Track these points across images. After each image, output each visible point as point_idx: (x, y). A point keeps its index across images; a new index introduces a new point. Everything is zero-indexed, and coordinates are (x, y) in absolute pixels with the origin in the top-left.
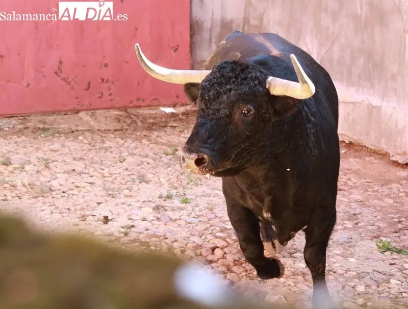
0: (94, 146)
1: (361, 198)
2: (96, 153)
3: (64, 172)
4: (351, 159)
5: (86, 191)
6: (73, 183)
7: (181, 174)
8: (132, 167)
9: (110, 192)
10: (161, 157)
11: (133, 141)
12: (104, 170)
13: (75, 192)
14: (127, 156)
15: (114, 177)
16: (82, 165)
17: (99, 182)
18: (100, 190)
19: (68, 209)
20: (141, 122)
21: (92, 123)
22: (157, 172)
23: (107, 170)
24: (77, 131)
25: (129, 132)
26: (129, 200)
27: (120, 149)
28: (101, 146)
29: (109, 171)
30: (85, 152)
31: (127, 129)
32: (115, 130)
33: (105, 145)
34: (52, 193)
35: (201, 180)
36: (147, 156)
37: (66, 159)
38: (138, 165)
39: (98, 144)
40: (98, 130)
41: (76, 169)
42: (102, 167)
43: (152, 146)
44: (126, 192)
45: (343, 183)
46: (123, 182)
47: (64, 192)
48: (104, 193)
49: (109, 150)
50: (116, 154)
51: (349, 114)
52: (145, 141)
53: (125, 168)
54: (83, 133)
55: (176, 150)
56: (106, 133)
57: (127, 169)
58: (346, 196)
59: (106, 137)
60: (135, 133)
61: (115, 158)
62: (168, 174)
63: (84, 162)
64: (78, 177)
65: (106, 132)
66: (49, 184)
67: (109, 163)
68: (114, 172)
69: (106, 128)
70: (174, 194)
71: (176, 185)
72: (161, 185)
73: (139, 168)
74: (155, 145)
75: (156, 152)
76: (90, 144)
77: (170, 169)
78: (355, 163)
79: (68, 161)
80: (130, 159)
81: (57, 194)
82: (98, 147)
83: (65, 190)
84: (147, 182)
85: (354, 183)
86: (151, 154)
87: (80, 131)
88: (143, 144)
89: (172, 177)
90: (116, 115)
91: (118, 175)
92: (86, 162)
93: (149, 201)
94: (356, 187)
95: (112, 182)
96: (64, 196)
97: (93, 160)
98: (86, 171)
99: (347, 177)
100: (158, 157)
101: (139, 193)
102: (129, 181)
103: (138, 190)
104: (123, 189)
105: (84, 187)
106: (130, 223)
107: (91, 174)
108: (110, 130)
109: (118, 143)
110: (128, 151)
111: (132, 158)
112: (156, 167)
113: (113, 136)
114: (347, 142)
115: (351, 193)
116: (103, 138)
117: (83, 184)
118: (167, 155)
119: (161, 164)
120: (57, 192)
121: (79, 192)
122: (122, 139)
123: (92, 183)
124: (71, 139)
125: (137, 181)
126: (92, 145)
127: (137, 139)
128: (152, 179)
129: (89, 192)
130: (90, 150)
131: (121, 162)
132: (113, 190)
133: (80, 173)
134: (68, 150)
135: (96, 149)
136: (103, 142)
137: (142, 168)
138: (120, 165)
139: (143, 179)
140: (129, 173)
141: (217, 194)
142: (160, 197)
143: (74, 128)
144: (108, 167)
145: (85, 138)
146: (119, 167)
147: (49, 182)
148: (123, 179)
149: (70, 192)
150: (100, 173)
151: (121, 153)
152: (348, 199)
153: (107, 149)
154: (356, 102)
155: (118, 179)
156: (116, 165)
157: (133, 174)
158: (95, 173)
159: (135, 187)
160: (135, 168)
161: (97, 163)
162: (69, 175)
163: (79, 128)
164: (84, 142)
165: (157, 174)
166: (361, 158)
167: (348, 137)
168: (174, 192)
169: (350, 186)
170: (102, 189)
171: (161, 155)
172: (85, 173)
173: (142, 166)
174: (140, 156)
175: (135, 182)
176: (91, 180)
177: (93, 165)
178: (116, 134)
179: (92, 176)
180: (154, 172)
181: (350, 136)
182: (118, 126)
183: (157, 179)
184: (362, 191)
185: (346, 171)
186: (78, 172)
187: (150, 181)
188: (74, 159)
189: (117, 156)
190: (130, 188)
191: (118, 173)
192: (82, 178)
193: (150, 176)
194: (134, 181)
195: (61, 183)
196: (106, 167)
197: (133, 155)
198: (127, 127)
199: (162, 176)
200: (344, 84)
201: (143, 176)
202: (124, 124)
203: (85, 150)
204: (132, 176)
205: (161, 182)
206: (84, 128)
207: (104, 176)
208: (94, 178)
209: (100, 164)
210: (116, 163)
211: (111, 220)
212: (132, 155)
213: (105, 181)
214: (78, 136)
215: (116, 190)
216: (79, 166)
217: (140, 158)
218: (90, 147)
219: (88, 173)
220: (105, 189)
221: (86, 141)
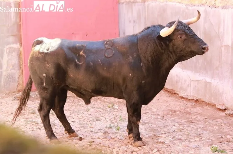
1: (203, 127)
2: (76, 107)
4: (197, 108)
7: (116, 116)
8: (92, 113)
9: (83, 126)
10: (106, 109)
11: (93, 101)
12: (79, 115)
14: (90, 108)
15: (84, 118)
16: (69, 113)
17: (77, 121)
18: (78, 125)
19: (63, 134)
22: (104, 116)
23: (81, 115)
26: (92, 129)
28: (78, 104)
34: (55, 126)
35: (125, 119)
36: (100, 108)
38: (96, 113)
39: (76, 103)
42: (78, 114)
43: (102, 103)
44: (90, 125)
45: (194, 119)
46: (89, 121)
47: (61, 126)
49: (82, 106)
50: (85, 107)
51: (196, 86)
52: (98, 101)
53: (89, 114)
54: (69, 98)
55: (114, 105)
57: (90, 114)
58: (196, 125)
61: (84, 109)
62: (110, 117)
63: (70, 111)
66: (53, 122)
67: (82, 112)
68: (84, 116)
70: (113, 126)
71: (113, 122)
72: (107, 122)
73: (96, 114)
74: (103, 103)
75: (104, 106)
76: (72, 103)
77: (111, 114)
78: (199, 110)
81: (57, 127)
82: (76, 104)
84: (100, 121)
85: (199, 119)
86: (101, 107)
89: (111, 118)
91: (86, 118)
92: (71, 111)
93: (101, 130)
94: (200, 121)
95: (84, 121)
96: (61, 128)
97: (74, 110)
98: (71, 116)
99: (196, 117)
100: (105, 109)
101: (96, 126)
102: (92, 120)
103: (96, 124)
104: (89, 124)
106: (92, 140)
107: (73, 117)
110: (91, 106)
111: (93, 109)
112: (104, 113)
114: (195, 99)
115: (198, 124)
118: (109, 107)
119: (107, 112)
120: (58, 126)
123: (74, 121)
125: (95, 120)
126: (74, 103)
127: (95, 100)
128: (102, 119)
130: (73, 106)
131: (87, 111)
132: (84, 124)
136: (79, 102)
137: (97, 114)
138: (87, 112)
139: (98, 119)
140: (91, 116)
142: (106, 127)
145: (70, 100)
147: (54, 121)
148: (89, 119)
150: (77, 117)
152: (197, 127)
153: (81, 105)
154: (199, 80)
155: (86, 119)
158: (75, 117)
159: (94, 123)
160: (94, 114)
161: (76, 112)
165: (105, 117)
166: (202, 107)
167: (196, 97)
168: (112, 125)
169: (197, 120)
170: (78, 124)
171: (106, 107)
172: (70, 117)
173: (98, 113)
174: (96, 108)
177: (74, 113)
180: (103, 116)
181: (197, 97)
183: (104, 119)
184: (203, 123)
185: (195, 113)
187: (101, 120)
189: (86, 108)
190: (92, 124)
191: (86, 116)
192: (69, 119)
193: (101, 118)
194: (94, 120)
196: (81, 114)
197: (93, 108)
199: (107, 117)
200: (193, 72)
201: (98, 118)
203: (70, 106)
204: (93, 118)
205: (106, 120)
208: (75, 119)
210: (85, 112)
211: (83, 139)
213: (80, 120)
217: (96, 109)
218: (72, 105)
219: (72, 117)
220: (80, 124)
221: (70, 102)
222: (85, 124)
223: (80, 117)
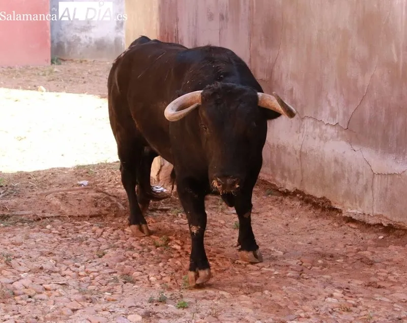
0: (66, 237)
2: (69, 245)
3: (30, 271)
4: (392, 248)
5: (57, 294)
6: (41, 285)
7: (177, 271)
8: (113, 263)
9: (88, 296)
10: (150, 250)
11: (114, 230)
12: (78, 267)
13: (44, 296)
14: (107, 249)
15: (91, 276)
16: (51, 261)
17: (73, 283)
18: (75, 293)
19: (36, 318)
20: (123, 205)
21: (62, 208)
22: (145, 269)
23: (83, 267)
24: (44, 218)
25: (109, 218)
26: (112, 306)
27: (98, 239)
28: (74, 236)
29: (85, 268)
30: (55, 245)
31: (105, 215)
32: (91, 217)
33: (79, 235)
34: (16, 298)
36: (132, 248)
37: (31, 254)
38: (122, 261)
39: (70, 235)
40: (70, 216)
41: (44, 266)
42: (76, 264)
44: (108, 295)
45: (382, 279)
46: (104, 282)
47: (30, 297)
48: (80, 297)
49: (85, 242)
50: (93, 246)
51: (386, 190)
53: (105, 265)
54: (51, 221)
55: (169, 240)
56: (80, 221)
57: (107, 266)
58: (388, 295)
59: (80, 225)
60: (116, 219)
61: (92, 251)
62: (160, 272)
63: (54, 257)
64: (47, 277)
65: (80, 218)
66: (11, 286)
67: (85, 259)
68: (91, 270)
69: (81, 214)
70: (168, 297)
71: (169, 284)
72: (151, 285)
73: (123, 263)
75: (143, 243)
76: (60, 235)
77: (161, 264)
78: (397, 252)
79: (34, 256)
80: (110, 252)
81: (22, 299)
82: (70, 239)
83: (31, 294)
84: (133, 282)
85: (397, 278)
86: (136, 245)
87: (48, 218)
88: (126, 233)
89: (164, 275)
90: (92, 197)
91: (96, 274)
92: (57, 257)
93: (137, 307)
95: (90, 283)
96: (30, 302)
97: (64, 255)
98: (57, 269)
99: (387, 272)
100: (146, 250)
101: (123, 296)
102: (111, 281)
103: (123, 292)
104: (104, 292)
105: (55, 290)
107: (64, 273)
108: (84, 216)
109: (94, 232)
110: (108, 243)
111: (114, 252)
112: (144, 263)
113: (89, 223)
114: (385, 225)
115: (393, 292)
116: (76, 227)
117: (53, 286)
118: (157, 247)
119: (150, 258)
121: (49, 296)
122: (100, 227)
123: (64, 284)
124: (36, 229)
125: (121, 281)
126: (63, 235)
127: (119, 227)
128: (139, 278)
129: (61, 295)
130: (61, 242)
131: (100, 257)
132: (91, 292)
133: (50, 272)
134: (33, 243)
135: (68, 240)
136: (77, 232)
137: (126, 264)
138: (99, 260)
139: (128, 279)
140: (110, 271)
141: (222, 295)
142: (151, 301)
143: (40, 214)
144: (84, 264)
145: (53, 226)
146: (97, 263)
147: (12, 283)
148: (103, 279)
149: (37, 296)
150: (74, 272)
151: (100, 246)
153: (81, 241)
154: (395, 174)
155: (97, 278)
156: (95, 260)
157: (116, 272)
158: (68, 272)
159: (119, 289)
160: (118, 264)
161: (70, 259)
162: (36, 274)
163: (47, 215)
164: (53, 231)
165: (146, 272)
168: (167, 294)
169: (392, 282)
170: (77, 291)
171: (149, 247)
172: (56, 272)
173: (127, 262)
174: (123, 248)
175: (118, 282)
176: (62, 280)
177: (65, 261)
178: (92, 221)
179: (64, 276)
180: (142, 269)
181: (389, 217)
182: (95, 210)
183: (145, 277)
185: (386, 263)
186: (47, 271)
187: (137, 280)
188: (42, 254)
189: (95, 249)
190: (112, 291)
191: (96, 270)
192: (52, 279)
193: (136, 274)
194: (116, 279)
195: (27, 285)
196: (82, 264)
198: (106, 212)
199: (151, 274)
201: (128, 274)
202: (103, 209)
203: (55, 242)
204: (115, 275)
205: (150, 281)
206: (52, 215)
207: (79, 275)
208: (68, 277)
209: (74, 260)
210: (94, 258)
212: (113, 247)
213: (80, 281)
214: (46, 224)
215: (95, 292)
216: (49, 263)
217: (123, 251)
218: (60, 239)
219: (59, 272)
220: (81, 292)
221: (54, 231)
222: (93, 292)
223: (81, 274)
